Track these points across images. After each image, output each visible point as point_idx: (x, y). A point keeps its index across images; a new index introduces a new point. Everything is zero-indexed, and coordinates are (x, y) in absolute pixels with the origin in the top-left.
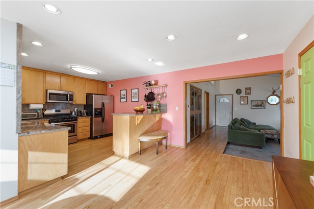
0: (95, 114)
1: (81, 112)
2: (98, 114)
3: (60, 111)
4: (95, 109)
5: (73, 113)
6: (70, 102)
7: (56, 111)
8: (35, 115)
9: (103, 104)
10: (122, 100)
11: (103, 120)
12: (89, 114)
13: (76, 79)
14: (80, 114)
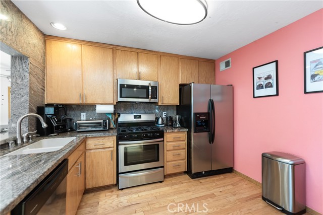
0: (197, 125)
1: (171, 118)
2: (202, 126)
3: (140, 117)
4: (196, 114)
5: (160, 120)
6: (152, 100)
7: (135, 117)
8: (99, 125)
9: (212, 104)
10: (258, 93)
11: (212, 139)
12: (185, 123)
13: (163, 58)
14: (170, 123)
